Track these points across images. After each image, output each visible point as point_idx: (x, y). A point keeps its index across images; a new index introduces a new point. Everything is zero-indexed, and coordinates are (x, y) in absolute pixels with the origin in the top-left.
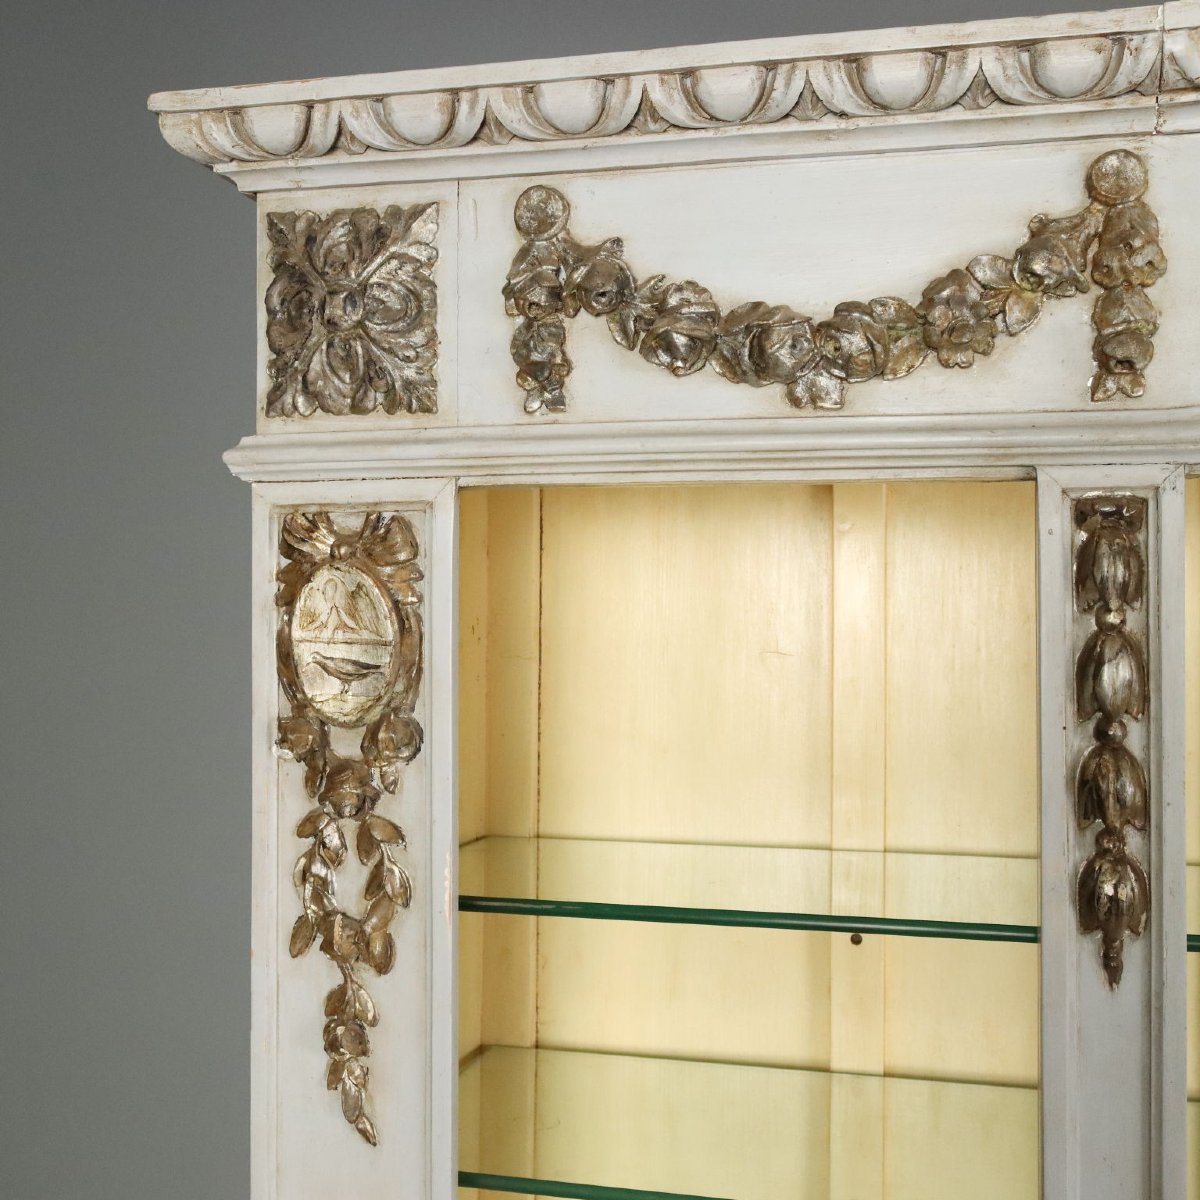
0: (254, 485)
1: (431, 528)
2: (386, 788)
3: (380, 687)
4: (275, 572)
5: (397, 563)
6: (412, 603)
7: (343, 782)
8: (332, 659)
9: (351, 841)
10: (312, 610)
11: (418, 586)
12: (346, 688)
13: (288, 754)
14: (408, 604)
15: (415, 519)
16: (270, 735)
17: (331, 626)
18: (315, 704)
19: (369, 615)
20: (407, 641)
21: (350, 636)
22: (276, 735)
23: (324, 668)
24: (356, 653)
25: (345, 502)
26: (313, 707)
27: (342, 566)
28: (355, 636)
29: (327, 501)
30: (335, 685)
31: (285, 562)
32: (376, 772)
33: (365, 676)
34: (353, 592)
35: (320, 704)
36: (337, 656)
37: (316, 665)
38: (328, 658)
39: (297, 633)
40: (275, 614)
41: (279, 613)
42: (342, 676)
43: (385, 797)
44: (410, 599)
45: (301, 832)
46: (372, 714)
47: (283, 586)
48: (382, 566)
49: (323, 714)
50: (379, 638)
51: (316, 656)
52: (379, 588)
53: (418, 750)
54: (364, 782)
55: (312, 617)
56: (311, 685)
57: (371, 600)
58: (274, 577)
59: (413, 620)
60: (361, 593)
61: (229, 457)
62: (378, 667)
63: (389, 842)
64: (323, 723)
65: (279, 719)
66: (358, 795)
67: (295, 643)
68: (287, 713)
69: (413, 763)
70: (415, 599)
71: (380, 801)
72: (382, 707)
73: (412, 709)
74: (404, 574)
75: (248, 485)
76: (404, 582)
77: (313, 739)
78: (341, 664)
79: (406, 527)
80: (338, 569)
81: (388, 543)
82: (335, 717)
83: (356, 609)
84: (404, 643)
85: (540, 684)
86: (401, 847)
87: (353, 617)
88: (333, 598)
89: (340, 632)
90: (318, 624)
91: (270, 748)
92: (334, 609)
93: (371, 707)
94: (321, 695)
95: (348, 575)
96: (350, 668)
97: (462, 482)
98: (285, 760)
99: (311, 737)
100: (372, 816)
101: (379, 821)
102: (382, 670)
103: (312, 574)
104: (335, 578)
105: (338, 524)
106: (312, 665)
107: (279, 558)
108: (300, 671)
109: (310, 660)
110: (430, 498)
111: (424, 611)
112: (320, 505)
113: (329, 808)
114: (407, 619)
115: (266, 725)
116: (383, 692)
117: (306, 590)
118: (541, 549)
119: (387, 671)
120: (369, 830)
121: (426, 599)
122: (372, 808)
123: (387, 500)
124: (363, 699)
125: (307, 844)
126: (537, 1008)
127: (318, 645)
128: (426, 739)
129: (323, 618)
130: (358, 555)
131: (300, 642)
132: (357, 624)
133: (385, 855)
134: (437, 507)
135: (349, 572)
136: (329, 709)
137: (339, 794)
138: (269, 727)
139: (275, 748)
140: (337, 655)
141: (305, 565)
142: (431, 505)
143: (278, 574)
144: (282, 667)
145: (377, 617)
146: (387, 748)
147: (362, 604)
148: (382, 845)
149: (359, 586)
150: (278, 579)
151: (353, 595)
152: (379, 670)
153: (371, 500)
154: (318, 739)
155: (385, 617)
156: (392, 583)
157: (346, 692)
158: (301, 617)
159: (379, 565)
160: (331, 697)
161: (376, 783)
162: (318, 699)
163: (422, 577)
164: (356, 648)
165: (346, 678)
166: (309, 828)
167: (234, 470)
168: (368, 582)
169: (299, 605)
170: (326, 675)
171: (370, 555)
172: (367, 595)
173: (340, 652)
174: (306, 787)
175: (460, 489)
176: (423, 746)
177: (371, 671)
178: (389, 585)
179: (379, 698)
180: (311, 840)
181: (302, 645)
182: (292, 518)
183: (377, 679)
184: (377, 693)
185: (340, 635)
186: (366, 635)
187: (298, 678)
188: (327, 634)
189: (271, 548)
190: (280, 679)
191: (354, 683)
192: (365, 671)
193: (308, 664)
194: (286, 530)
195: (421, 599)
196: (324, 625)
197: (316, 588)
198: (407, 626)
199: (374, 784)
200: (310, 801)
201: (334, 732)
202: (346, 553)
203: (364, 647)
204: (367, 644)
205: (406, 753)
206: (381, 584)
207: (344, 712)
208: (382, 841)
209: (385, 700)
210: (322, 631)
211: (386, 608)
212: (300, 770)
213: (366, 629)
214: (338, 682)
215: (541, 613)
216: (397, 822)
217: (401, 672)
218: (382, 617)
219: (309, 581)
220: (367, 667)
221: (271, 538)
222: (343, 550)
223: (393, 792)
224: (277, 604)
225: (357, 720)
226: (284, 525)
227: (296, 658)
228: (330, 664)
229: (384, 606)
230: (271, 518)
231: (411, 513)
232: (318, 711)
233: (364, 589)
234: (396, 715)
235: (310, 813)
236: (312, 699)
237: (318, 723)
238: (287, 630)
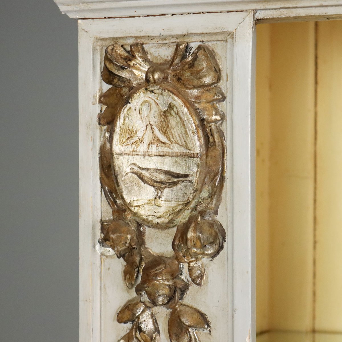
0: (80, 21)
1: (232, 55)
2: (193, 280)
3: (188, 193)
4: (98, 96)
5: (203, 86)
6: (216, 121)
7: (156, 275)
8: (147, 169)
9: (163, 326)
10: (130, 128)
11: (222, 106)
12: (159, 194)
13: (110, 251)
14: (212, 122)
15: (218, 48)
16: (94, 235)
17: (146, 141)
18: (132, 209)
19: (179, 132)
20: (212, 153)
21: (162, 149)
22: (99, 235)
23: (141, 177)
24: (168, 165)
25: (158, 34)
26: (131, 211)
27: (156, 89)
28: (166, 150)
29: (142, 34)
30: (149, 192)
31: (106, 87)
32: (184, 267)
33: (175, 184)
34: (165, 112)
35: (136, 209)
36: (151, 167)
37: (133, 175)
38: (143, 169)
39: (117, 148)
40: (98, 131)
41: (101, 131)
42: (156, 184)
43: (193, 288)
44: (214, 117)
45: (120, 319)
46: (181, 217)
47: (104, 107)
48: (190, 89)
49: (139, 217)
50: (187, 151)
51: (133, 166)
52: (188, 108)
53: (221, 248)
54: (175, 275)
55: (130, 134)
56: (130, 191)
57: (180, 118)
58: (97, 100)
59: (216, 136)
60: (172, 112)
62: (187, 176)
63: (195, 327)
64: (139, 225)
65: (102, 222)
66: (169, 286)
67: (115, 156)
68: (110, 216)
69: (216, 259)
70: (218, 118)
71: (188, 292)
72: (190, 210)
73: (216, 213)
74: (209, 96)
75: (74, 22)
76: (209, 102)
77: (132, 238)
78: (155, 174)
79: (211, 55)
80: (152, 92)
81: (195, 70)
82: (150, 219)
83: (168, 127)
84: (210, 155)
86: (207, 331)
87: (165, 133)
88: (148, 116)
89: (154, 146)
90: (135, 139)
91: (94, 246)
92: (149, 127)
93: (181, 210)
94: (137, 200)
95: (161, 96)
96: (162, 177)
97: (260, 15)
98: (107, 257)
99: (129, 236)
100: (182, 305)
101: (187, 309)
102: (190, 178)
103: (130, 97)
104: (148, 99)
105: (151, 54)
106: (130, 174)
107: (101, 84)
108: (119, 180)
109: (128, 170)
110: (230, 29)
111: (226, 128)
112: (136, 37)
113: (145, 298)
114: (212, 135)
115: (91, 228)
116: (191, 197)
117: (125, 110)
119: (194, 179)
120: (179, 317)
121: (228, 118)
122: (181, 298)
123: (194, 32)
124: (173, 204)
125: (125, 329)
127: (135, 157)
128: (228, 238)
129: (140, 134)
130: (169, 80)
131: (120, 155)
132: (169, 139)
133: (193, 337)
134: (237, 36)
135: (162, 94)
136: (144, 212)
137: (154, 285)
138: (94, 228)
139: (98, 246)
140: (152, 166)
141: (124, 89)
142: (231, 35)
143: (100, 97)
144: (104, 177)
145: (186, 132)
146: (195, 246)
147: (173, 121)
148: (190, 329)
149: (171, 107)
150: (100, 102)
151: (165, 115)
152: (187, 179)
153: (180, 33)
154: (135, 238)
155: (193, 133)
156: (199, 103)
157: (159, 198)
158: (121, 134)
159: (187, 88)
160: (146, 201)
161: (185, 276)
162: (135, 204)
163: (224, 98)
164: (167, 160)
165: (159, 185)
166: (127, 315)
168: (178, 102)
169: (119, 123)
170: (142, 183)
171: (179, 80)
172: (177, 114)
173: (154, 163)
174: (125, 279)
175: (257, 21)
176: (225, 244)
177: (182, 179)
178: (196, 105)
179: (188, 203)
180: (129, 325)
181: (122, 158)
182: (113, 49)
183: (185, 186)
184: (186, 198)
185: (154, 149)
186: (176, 149)
187: (118, 185)
188: (142, 148)
189: (94, 75)
190: (103, 187)
191: (166, 191)
192: (176, 180)
193: (128, 173)
194: (108, 59)
195: (223, 117)
196: (140, 141)
197: (133, 108)
198: (211, 141)
199: (183, 277)
200: (128, 292)
201: (148, 232)
202: (158, 79)
203: (174, 159)
204: (177, 156)
205: (210, 251)
206: (189, 104)
207: (158, 215)
208: (190, 326)
209: (192, 205)
210: (139, 145)
211: (194, 125)
212: (120, 264)
213: (176, 143)
214: (152, 189)
216: (203, 310)
217: (206, 180)
218: (190, 133)
219: (127, 102)
220: (178, 176)
221: (94, 67)
222: (156, 76)
223: (199, 284)
224: (100, 124)
225: (169, 222)
226: (106, 55)
227: (117, 169)
228: (145, 173)
229: (192, 123)
230: (94, 50)
231: (215, 43)
232: (135, 214)
233: (175, 109)
234: (202, 217)
235: (128, 301)
236: (130, 204)
237: (135, 224)
238: (108, 145)
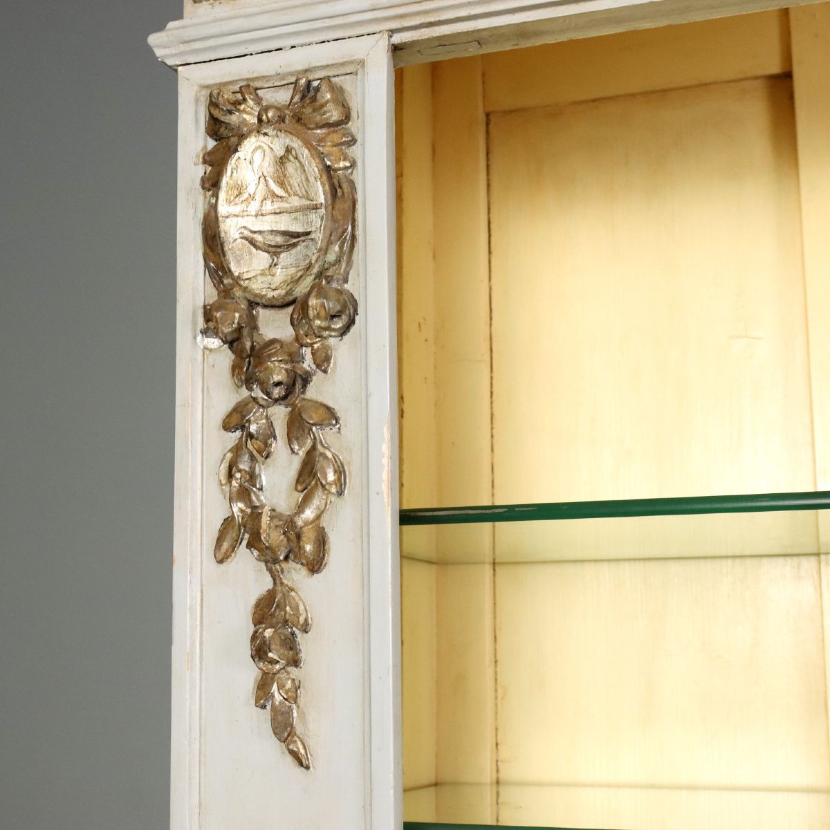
0: (180, 69)
1: (363, 87)
2: (318, 366)
3: (310, 254)
4: (201, 156)
5: (328, 125)
6: (346, 168)
7: (270, 356)
8: (260, 232)
9: (280, 429)
10: (239, 183)
11: (354, 151)
12: (275, 261)
13: (214, 343)
14: (340, 169)
15: (346, 83)
16: (194, 323)
17: (259, 198)
18: (242, 283)
19: (299, 180)
20: (339, 205)
21: (277, 205)
22: (201, 323)
23: (252, 243)
24: (285, 224)
25: (273, 73)
26: (240, 285)
27: (270, 130)
28: (286, 205)
29: (255, 75)
30: (263, 259)
31: (211, 144)
32: (307, 352)
33: (294, 245)
34: (281, 158)
35: (247, 282)
36: (265, 230)
37: (243, 240)
38: (255, 232)
39: (223, 209)
40: (201, 198)
41: (206, 197)
42: (271, 249)
43: (318, 377)
44: (342, 164)
45: (227, 426)
46: (302, 286)
47: (209, 169)
48: (312, 129)
49: (250, 292)
50: (309, 202)
51: (243, 230)
52: (309, 150)
53: (351, 322)
54: (294, 358)
55: (239, 190)
56: (238, 262)
57: (300, 163)
58: (201, 160)
59: (345, 186)
60: (291, 157)
61: (153, 39)
62: (308, 233)
63: (319, 424)
64: (252, 304)
65: (205, 307)
66: (286, 370)
67: (220, 219)
68: (213, 295)
69: (347, 338)
70: (348, 164)
71: (311, 384)
72: (313, 277)
73: (346, 281)
74: (336, 138)
75: (174, 70)
76: (335, 146)
77: (240, 317)
78: (271, 237)
79: (338, 92)
80: (265, 134)
81: (317, 104)
82: (263, 293)
83: (285, 176)
84: (336, 207)
85: (492, 393)
86: (335, 429)
87: (281, 184)
88: (260, 166)
89: (269, 202)
90: (245, 196)
91: (195, 338)
92: (262, 179)
93: (301, 276)
94: (247, 272)
95: (276, 139)
96: (279, 239)
97: (397, 39)
98: (211, 350)
99: (237, 315)
100: (304, 399)
101: (310, 403)
102: (312, 236)
103: (239, 144)
104: (261, 144)
105: (267, 100)
106: (239, 240)
107: (206, 140)
108: (226, 248)
109: (237, 236)
110: (360, 56)
111: (357, 177)
112: (248, 79)
113: (258, 393)
114: (340, 187)
115: (191, 315)
116: (314, 258)
117: (232, 162)
118: (490, 252)
119: (319, 236)
120: (300, 414)
121: (359, 164)
122: (303, 393)
123: (318, 65)
124: (292, 271)
125: (233, 439)
126: (497, 744)
127: (246, 218)
128: (360, 310)
129: (251, 190)
130: (287, 121)
131: (227, 217)
132: (287, 191)
133: (318, 439)
134: (369, 64)
135: (278, 136)
136: (258, 287)
137: (267, 368)
138: (194, 315)
139: (199, 337)
140: (266, 228)
141: (232, 139)
142: (362, 63)
143: (204, 156)
144: (208, 250)
145: (307, 179)
146: (318, 316)
147: (291, 168)
148: (314, 429)
149: (288, 150)
150: (205, 162)
151: (282, 161)
152: (309, 237)
153: (300, 67)
154: (245, 316)
155: (316, 178)
156: (323, 146)
157: (275, 265)
158: (227, 191)
159: (309, 129)
160: (259, 272)
161: (308, 364)
162: (245, 276)
163: (353, 141)
164: (285, 217)
165: (274, 251)
166: (235, 419)
167: (159, 53)
168: (296, 144)
169: (225, 181)
170: (254, 250)
171: (299, 120)
172: (296, 158)
173: (266, 224)
174: (233, 376)
176: (357, 318)
177: (302, 238)
178: (320, 148)
179: (309, 267)
180: (238, 433)
181: (228, 220)
182: (219, 94)
183: (307, 247)
184: (307, 261)
185: (269, 206)
186: (296, 202)
187: (224, 255)
188: (254, 207)
189: (197, 130)
190: (207, 266)
191: (283, 255)
192: (295, 240)
193: (236, 240)
194: (213, 104)
195: (353, 165)
196: (252, 197)
197: (242, 157)
198: (339, 194)
199: (305, 365)
200: (237, 392)
201: (262, 313)
202: (273, 117)
203: (293, 215)
204: (297, 211)
205: (338, 324)
206: (307, 144)
207: (273, 286)
208: (314, 425)
209: (315, 270)
210: (250, 203)
211: (316, 169)
212: (226, 358)
213: (295, 195)
214: (266, 255)
215: (491, 318)
216: (330, 404)
217: (332, 238)
218: (312, 179)
219: (236, 151)
220: (297, 235)
221: (197, 121)
222: (270, 114)
223: (325, 372)
224: (203, 188)
225: (286, 293)
226: (211, 101)
227: (222, 235)
228: (259, 238)
229: (314, 168)
230: (197, 100)
231: (343, 78)
232: (245, 289)
233: (293, 153)
234: (328, 282)
235: (237, 404)
236: (239, 277)
237: (245, 302)
